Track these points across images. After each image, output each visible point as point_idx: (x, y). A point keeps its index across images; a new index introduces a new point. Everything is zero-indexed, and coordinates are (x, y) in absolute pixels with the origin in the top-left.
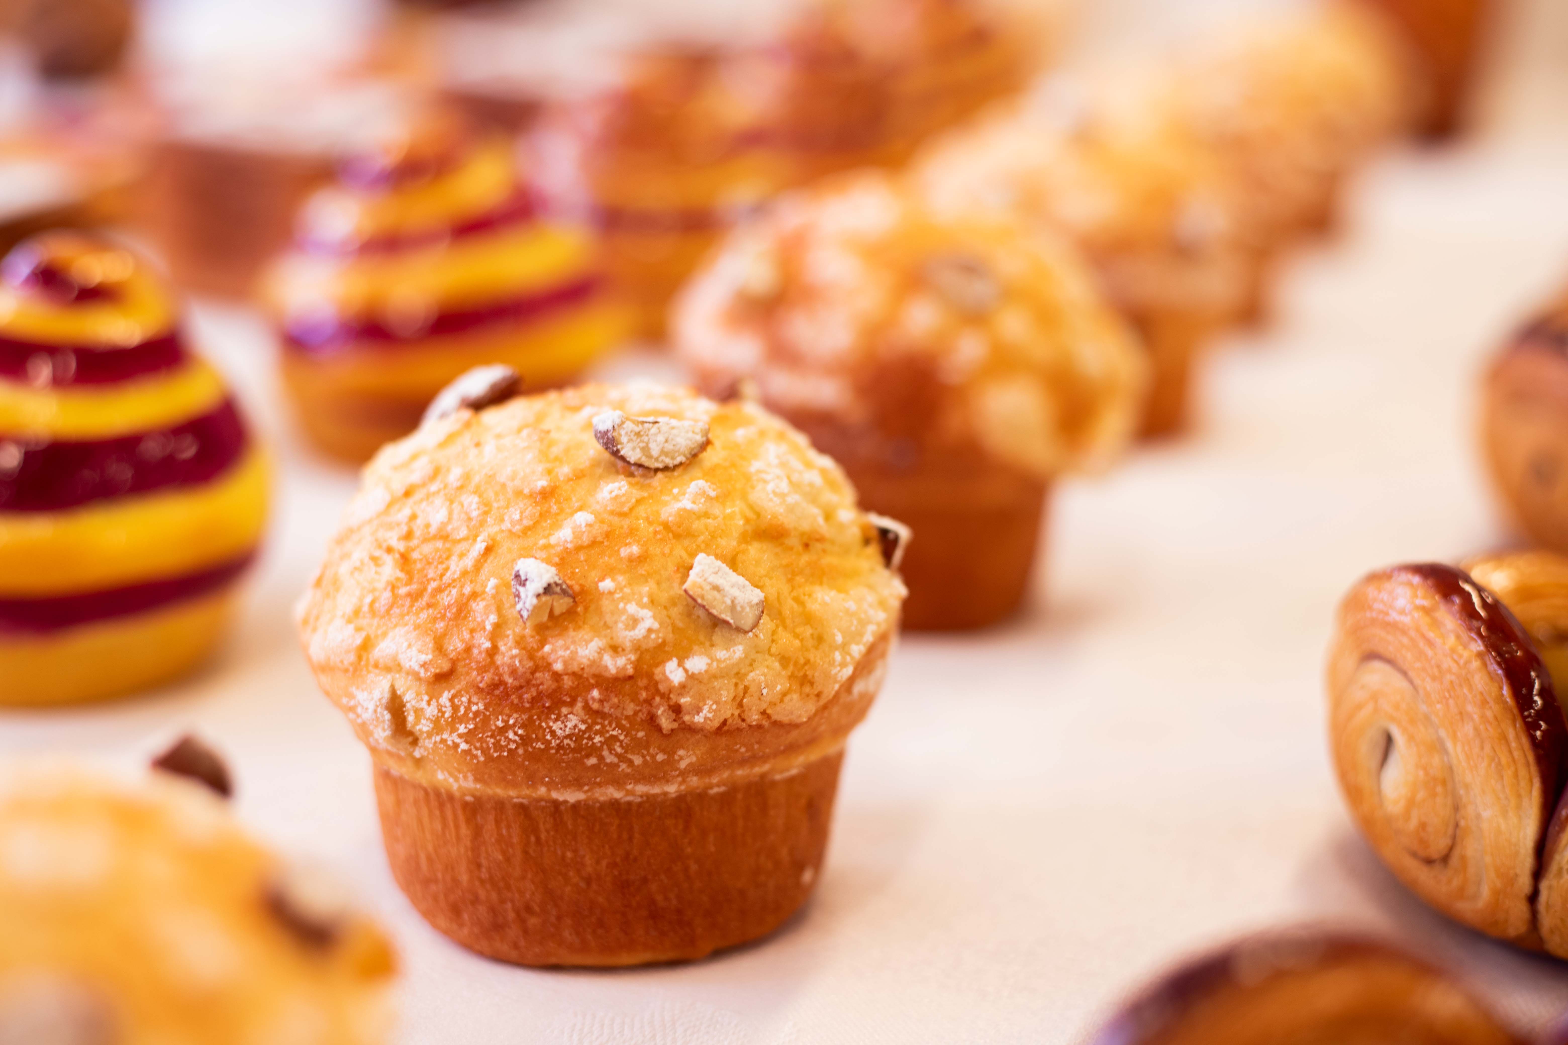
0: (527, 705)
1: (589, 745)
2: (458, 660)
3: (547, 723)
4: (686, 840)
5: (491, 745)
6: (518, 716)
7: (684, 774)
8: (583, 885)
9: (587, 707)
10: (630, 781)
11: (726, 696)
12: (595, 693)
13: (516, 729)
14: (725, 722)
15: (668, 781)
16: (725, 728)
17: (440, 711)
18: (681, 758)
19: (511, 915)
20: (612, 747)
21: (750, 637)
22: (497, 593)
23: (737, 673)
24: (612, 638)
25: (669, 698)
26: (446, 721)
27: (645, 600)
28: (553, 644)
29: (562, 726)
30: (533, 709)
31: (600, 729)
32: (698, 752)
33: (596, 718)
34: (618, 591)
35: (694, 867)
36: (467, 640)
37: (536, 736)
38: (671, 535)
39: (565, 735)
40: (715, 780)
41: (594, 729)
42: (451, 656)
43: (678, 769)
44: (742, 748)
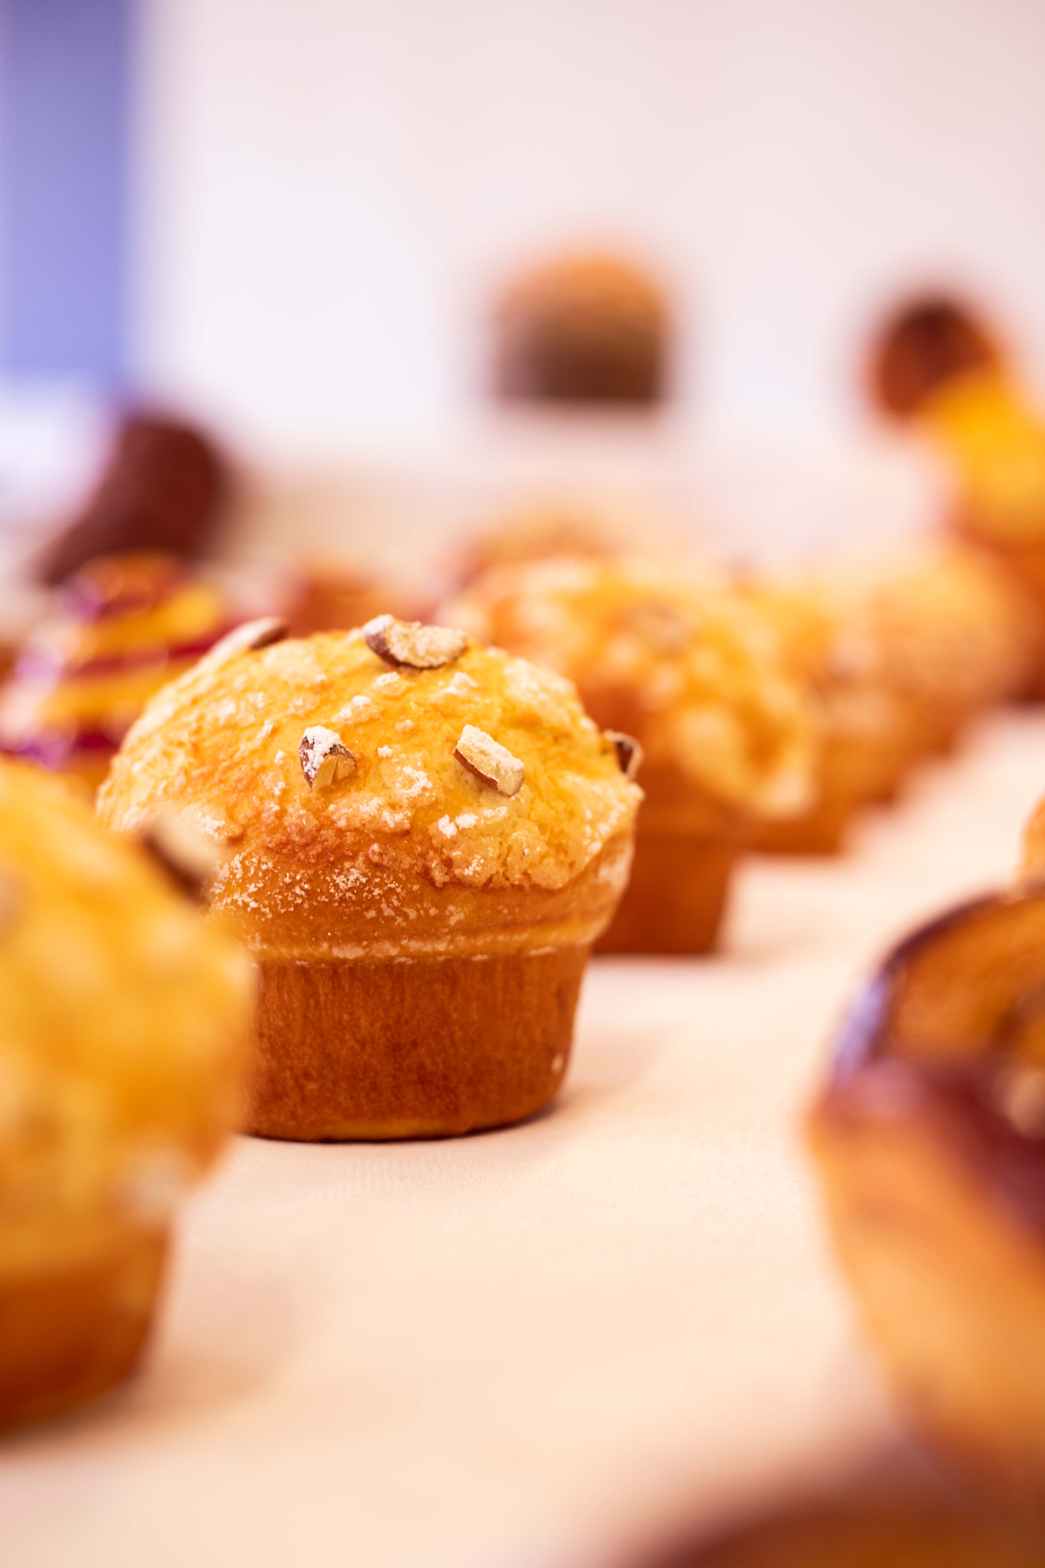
0: (313, 861)
1: (369, 898)
2: (248, 825)
3: (331, 877)
4: (452, 1006)
5: (279, 902)
6: (304, 872)
7: (453, 932)
8: (357, 1047)
9: (368, 861)
10: (404, 936)
11: (492, 852)
12: (376, 847)
13: (302, 885)
14: (490, 880)
15: (438, 938)
16: (491, 885)
17: (232, 873)
18: (451, 914)
19: (291, 1082)
20: (390, 900)
21: (512, 800)
22: (284, 764)
23: (501, 834)
24: (390, 797)
25: (442, 853)
26: (237, 883)
27: (419, 764)
28: (337, 804)
29: (345, 880)
30: (318, 865)
31: (379, 881)
32: (466, 909)
33: (376, 872)
34: (395, 757)
35: (459, 1034)
36: (257, 806)
37: (321, 890)
38: (439, 714)
39: (347, 889)
40: (480, 943)
41: (374, 882)
42: (242, 823)
43: (448, 926)
44: (505, 909)
